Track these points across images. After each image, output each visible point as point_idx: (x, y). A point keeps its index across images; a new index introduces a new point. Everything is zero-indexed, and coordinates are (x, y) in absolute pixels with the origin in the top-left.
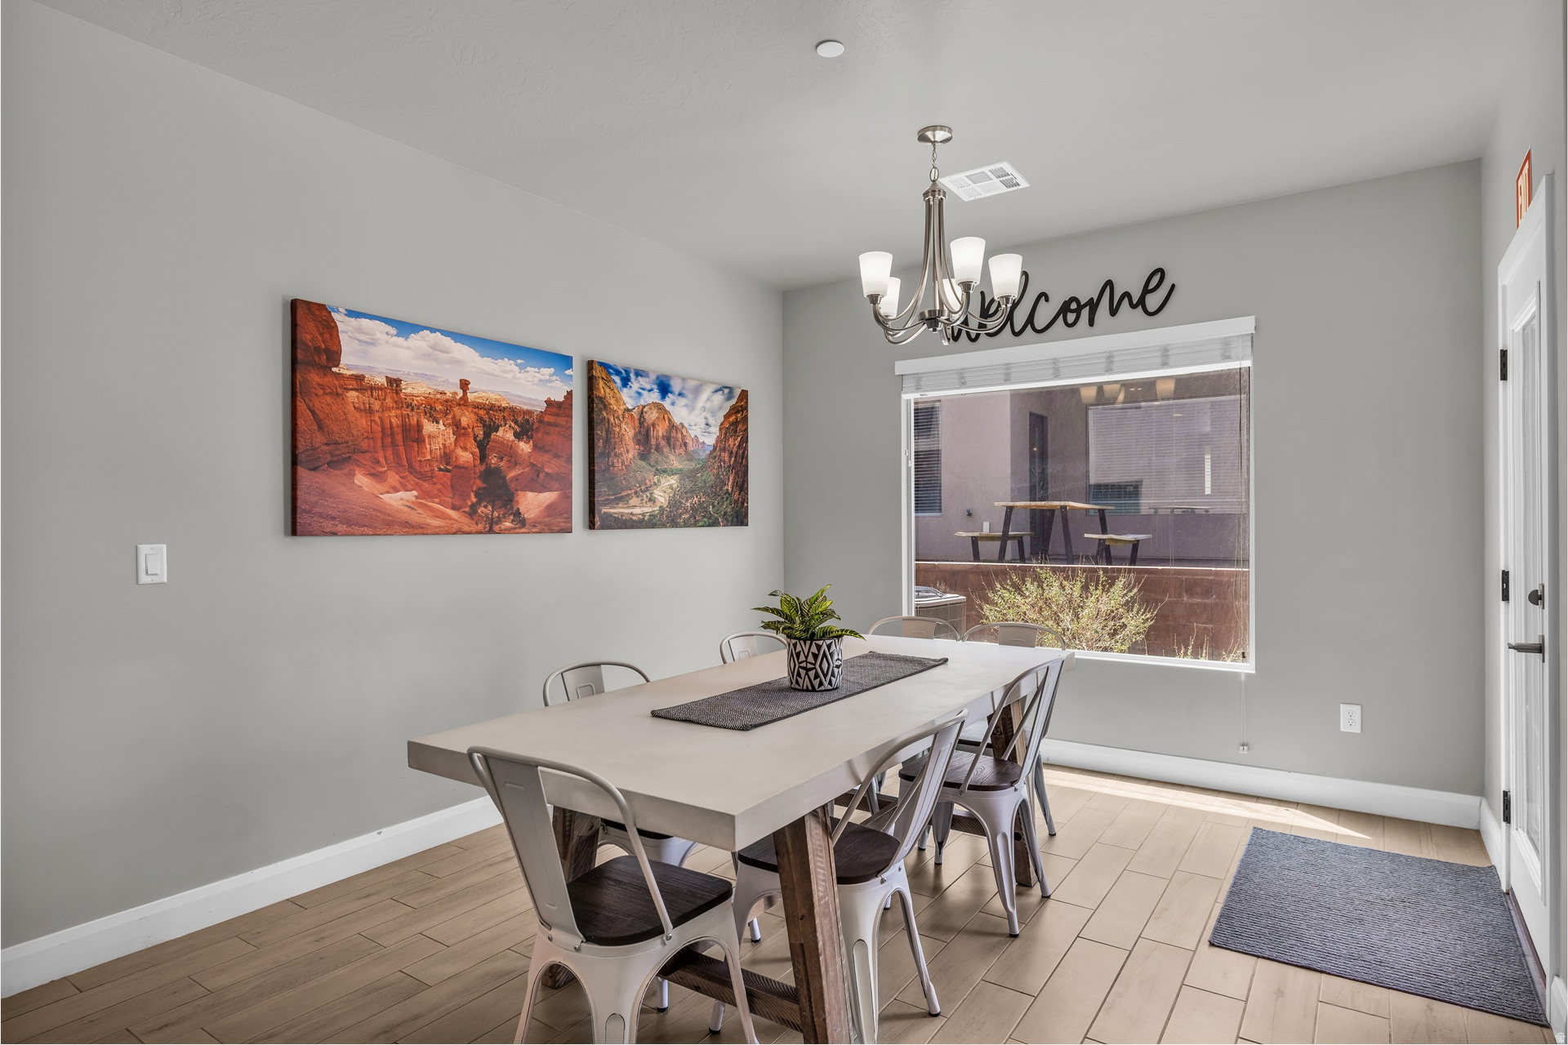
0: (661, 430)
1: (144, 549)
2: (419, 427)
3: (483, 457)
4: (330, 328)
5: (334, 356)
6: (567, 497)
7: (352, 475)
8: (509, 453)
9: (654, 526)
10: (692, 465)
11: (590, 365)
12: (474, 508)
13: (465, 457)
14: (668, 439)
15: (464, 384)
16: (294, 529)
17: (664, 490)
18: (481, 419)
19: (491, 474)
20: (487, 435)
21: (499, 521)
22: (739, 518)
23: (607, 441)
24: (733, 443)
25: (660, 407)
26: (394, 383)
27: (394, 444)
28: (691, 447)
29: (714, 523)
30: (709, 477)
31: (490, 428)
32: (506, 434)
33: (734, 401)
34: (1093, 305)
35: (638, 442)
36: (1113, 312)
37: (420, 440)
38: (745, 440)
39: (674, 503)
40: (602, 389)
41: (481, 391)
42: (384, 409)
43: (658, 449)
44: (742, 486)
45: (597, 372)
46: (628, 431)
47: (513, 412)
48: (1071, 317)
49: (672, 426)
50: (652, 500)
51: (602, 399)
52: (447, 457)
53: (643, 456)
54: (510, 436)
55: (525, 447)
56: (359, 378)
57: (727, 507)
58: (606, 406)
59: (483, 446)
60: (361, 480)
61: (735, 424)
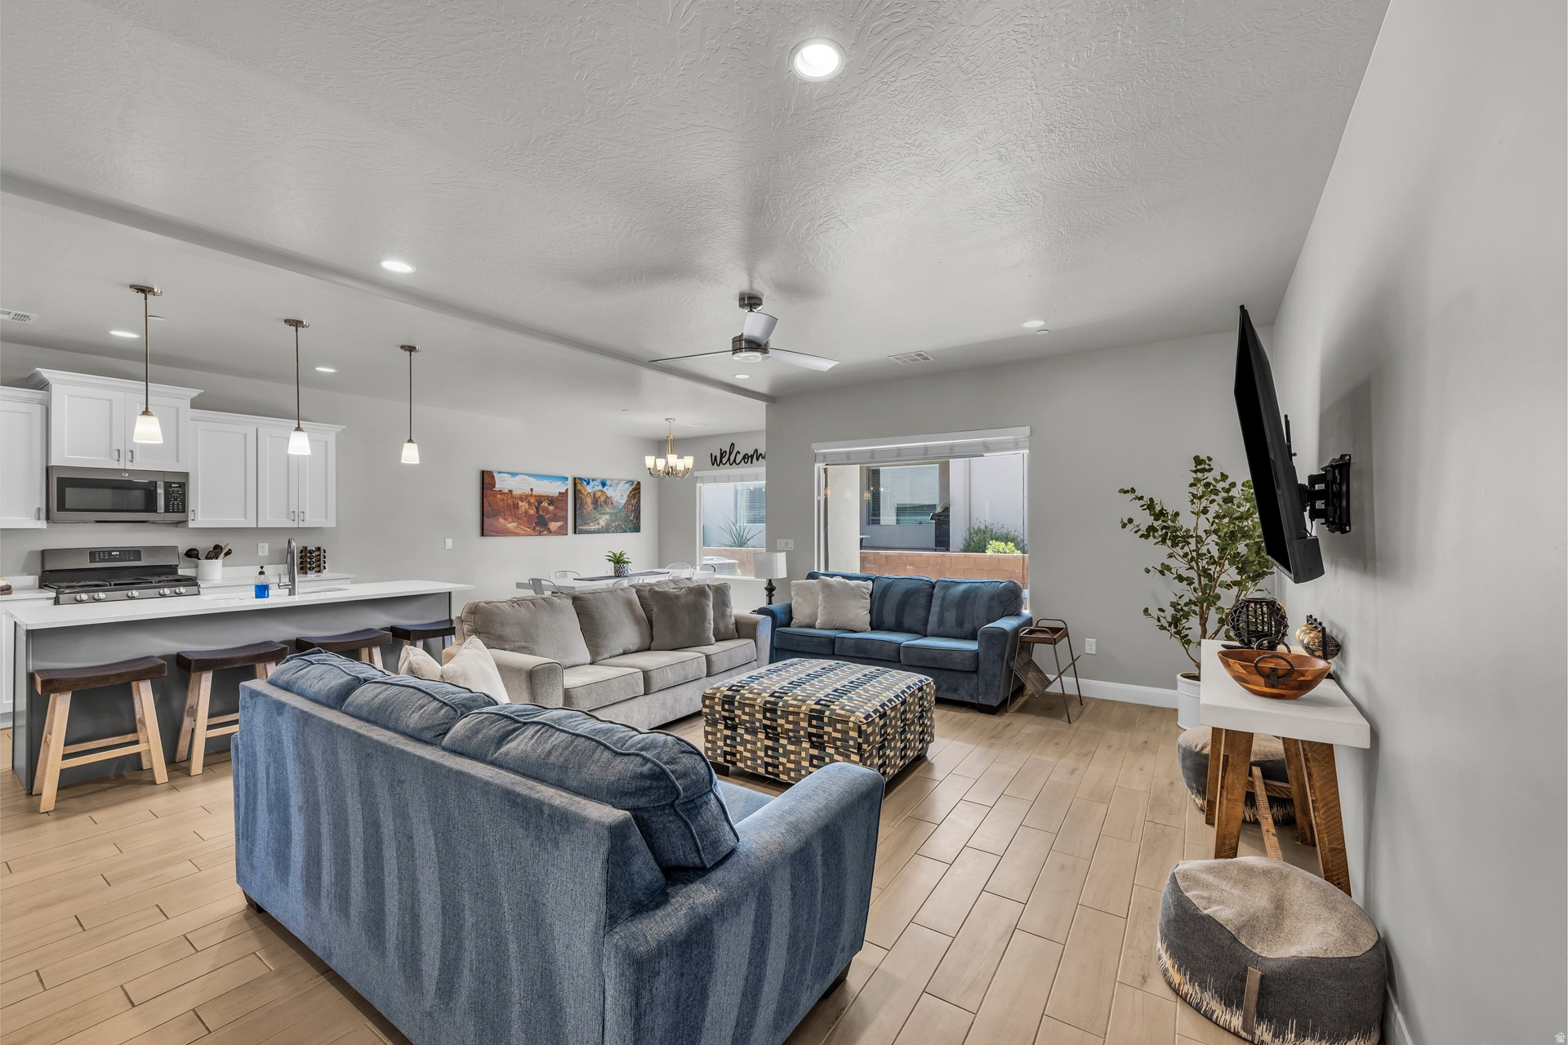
0: (602, 499)
1: (447, 540)
2: (518, 503)
3: (537, 512)
4: (493, 477)
5: (494, 485)
6: (567, 523)
7: (498, 519)
8: (546, 510)
9: (599, 533)
10: (615, 511)
11: (575, 479)
12: (534, 528)
13: (532, 512)
14: (605, 502)
15: (532, 490)
16: (483, 534)
17: (603, 521)
18: (537, 500)
19: (540, 517)
20: (539, 505)
21: (543, 531)
22: (637, 529)
23: (581, 504)
24: (633, 502)
25: (602, 491)
26: (511, 491)
27: (510, 509)
28: (614, 504)
29: (626, 532)
30: (623, 515)
31: (540, 503)
32: (545, 504)
33: (634, 486)
34: (752, 456)
35: (593, 504)
36: (758, 459)
37: (518, 508)
38: (639, 500)
39: (608, 525)
40: (579, 487)
41: (538, 491)
42: (508, 499)
43: (601, 505)
44: (638, 517)
45: (577, 481)
46: (589, 500)
47: (547, 496)
48: (746, 460)
49: (607, 497)
50: (598, 524)
51: (579, 490)
52: (526, 512)
53: (595, 509)
54: (546, 505)
55: (551, 508)
56: (501, 491)
57: (630, 525)
58: (580, 492)
59: (537, 508)
60: (501, 520)
61: (635, 494)
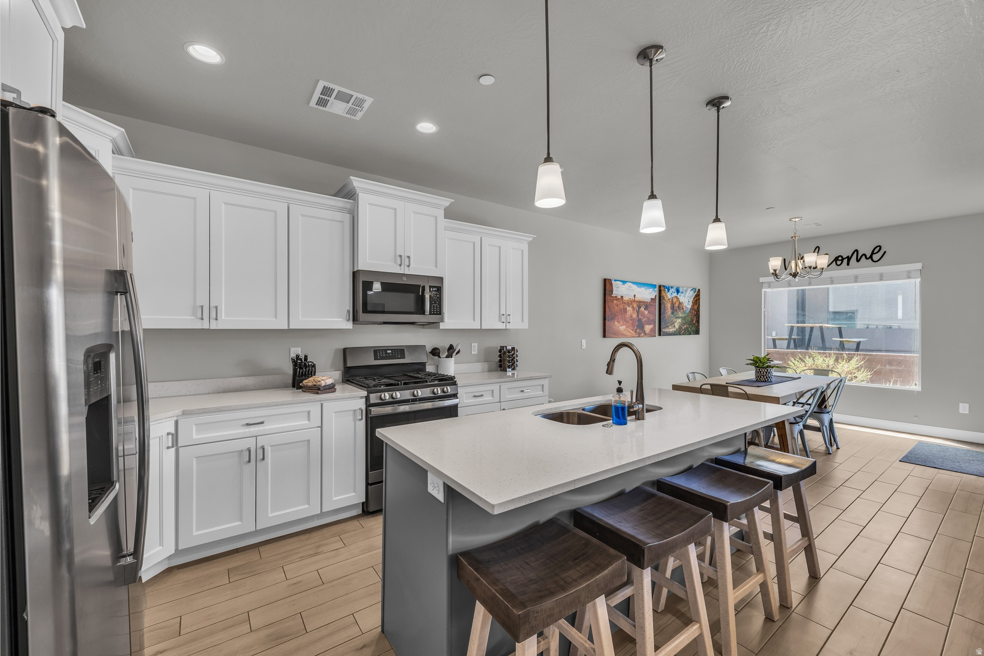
0: (677, 305)
1: (582, 341)
2: (626, 308)
3: (638, 316)
4: (611, 284)
5: (611, 291)
6: (655, 326)
7: (614, 322)
8: (643, 314)
9: (675, 335)
10: (684, 315)
11: (660, 286)
12: (636, 330)
13: (635, 316)
14: (679, 307)
15: (635, 296)
16: (604, 336)
17: (678, 323)
18: (638, 305)
19: (640, 320)
20: (639, 309)
21: (641, 334)
22: (697, 332)
23: (664, 309)
24: (696, 307)
25: (677, 297)
26: (622, 297)
27: (622, 314)
28: (684, 309)
29: (690, 334)
30: (689, 319)
31: (639, 307)
32: (642, 309)
33: (696, 293)
35: (671, 309)
37: (626, 312)
38: (699, 306)
39: (680, 328)
40: (663, 294)
41: (638, 298)
42: (620, 304)
43: (676, 311)
44: (698, 322)
45: (662, 288)
46: (669, 305)
47: (644, 302)
49: (680, 303)
50: (674, 327)
51: (663, 296)
52: (631, 316)
53: (673, 313)
54: (643, 309)
55: (646, 312)
56: (616, 297)
57: (694, 329)
58: (664, 298)
59: (638, 312)
60: (616, 323)
61: (696, 300)
